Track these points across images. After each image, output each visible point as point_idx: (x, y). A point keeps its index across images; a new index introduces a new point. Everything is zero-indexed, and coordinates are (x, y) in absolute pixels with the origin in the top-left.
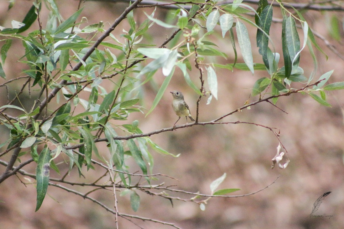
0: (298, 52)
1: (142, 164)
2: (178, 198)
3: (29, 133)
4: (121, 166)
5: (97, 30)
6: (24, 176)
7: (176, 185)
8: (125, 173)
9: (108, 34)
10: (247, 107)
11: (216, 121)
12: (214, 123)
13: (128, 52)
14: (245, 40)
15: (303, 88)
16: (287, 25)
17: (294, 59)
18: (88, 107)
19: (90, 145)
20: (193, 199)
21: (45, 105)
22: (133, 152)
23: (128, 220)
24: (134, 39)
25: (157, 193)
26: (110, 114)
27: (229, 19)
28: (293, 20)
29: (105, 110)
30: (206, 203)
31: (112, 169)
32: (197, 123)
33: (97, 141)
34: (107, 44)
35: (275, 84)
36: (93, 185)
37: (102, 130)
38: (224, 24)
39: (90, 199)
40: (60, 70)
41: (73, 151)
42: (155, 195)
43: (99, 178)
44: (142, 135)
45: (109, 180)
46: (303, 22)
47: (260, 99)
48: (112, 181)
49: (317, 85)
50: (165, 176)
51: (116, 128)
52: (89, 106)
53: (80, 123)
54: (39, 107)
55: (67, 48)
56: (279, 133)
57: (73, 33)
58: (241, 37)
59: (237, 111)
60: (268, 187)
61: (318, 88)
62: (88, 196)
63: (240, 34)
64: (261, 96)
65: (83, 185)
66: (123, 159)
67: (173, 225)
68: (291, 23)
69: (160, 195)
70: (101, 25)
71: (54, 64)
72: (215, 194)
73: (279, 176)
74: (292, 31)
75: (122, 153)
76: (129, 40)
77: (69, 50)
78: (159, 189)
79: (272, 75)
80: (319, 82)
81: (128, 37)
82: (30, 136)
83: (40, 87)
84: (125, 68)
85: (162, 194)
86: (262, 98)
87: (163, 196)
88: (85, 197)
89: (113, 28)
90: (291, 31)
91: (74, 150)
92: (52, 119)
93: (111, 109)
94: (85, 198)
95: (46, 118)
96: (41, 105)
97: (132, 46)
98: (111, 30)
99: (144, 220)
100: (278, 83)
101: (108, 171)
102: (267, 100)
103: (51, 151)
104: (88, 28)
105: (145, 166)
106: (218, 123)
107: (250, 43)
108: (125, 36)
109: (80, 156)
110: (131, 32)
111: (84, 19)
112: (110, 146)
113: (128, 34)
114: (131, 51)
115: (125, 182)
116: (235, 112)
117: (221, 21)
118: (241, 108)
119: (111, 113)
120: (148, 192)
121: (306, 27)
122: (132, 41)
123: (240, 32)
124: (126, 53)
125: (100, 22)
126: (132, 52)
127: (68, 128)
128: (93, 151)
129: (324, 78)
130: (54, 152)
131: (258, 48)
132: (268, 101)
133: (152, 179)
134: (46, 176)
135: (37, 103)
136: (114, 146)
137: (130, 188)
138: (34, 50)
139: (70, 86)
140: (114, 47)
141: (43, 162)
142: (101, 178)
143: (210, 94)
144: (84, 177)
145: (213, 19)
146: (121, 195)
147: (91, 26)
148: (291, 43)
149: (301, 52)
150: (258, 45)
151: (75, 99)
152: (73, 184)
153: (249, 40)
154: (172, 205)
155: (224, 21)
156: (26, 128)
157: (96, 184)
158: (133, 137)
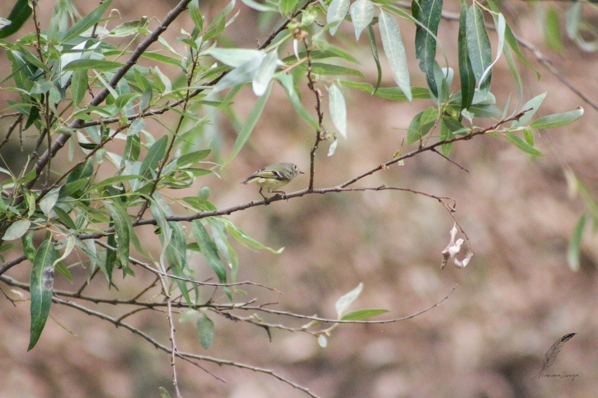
0: (488, 66)
1: (218, 266)
2: (281, 326)
3: (18, 212)
4: (182, 269)
5: (137, 31)
6: (12, 287)
7: (277, 303)
8: (188, 281)
9: (155, 38)
10: (397, 161)
11: (344, 187)
12: (342, 189)
13: (191, 69)
14: (395, 44)
15: (495, 125)
16: (467, 20)
17: (482, 78)
18: (121, 166)
19: (125, 233)
20: (305, 327)
21: (47, 161)
22: (202, 245)
23: (193, 363)
24: (201, 46)
25: (243, 316)
26: (160, 177)
27: (366, 8)
28: (479, 11)
29: (151, 169)
30: (328, 334)
31: (165, 273)
32: (311, 190)
33: (137, 224)
34: (154, 55)
35: (445, 121)
36: (133, 302)
37: (147, 205)
38: (357, 16)
39: (126, 327)
40: (72, 103)
41: (96, 242)
42: (239, 320)
43: (142, 290)
44: (216, 212)
45: (161, 292)
46: (496, 14)
47: (421, 147)
48: (165, 294)
49: (518, 120)
50: (257, 285)
51: (173, 203)
52: (123, 162)
53: (108, 194)
54: (36, 165)
55: (84, 68)
56: (454, 207)
57: (94, 36)
58: (389, 39)
59: (380, 168)
60: (436, 305)
61: (520, 126)
62: (123, 322)
63: (386, 34)
64: (423, 142)
65: (114, 302)
66: (185, 257)
67: (270, 373)
68: (475, 15)
69: (249, 321)
70: (143, 22)
71: (62, 91)
72: (345, 318)
73: (456, 286)
74: (477, 31)
75: (184, 246)
76: (193, 48)
77: (87, 70)
78: (246, 309)
79: (440, 106)
80: (521, 115)
81: (191, 42)
82: (21, 219)
83: (38, 131)
84: (185, 97)
85: (251, 319)
86: (423, 145)
87: (254, 321)
88: (117, 324)
89: (165, 27)
90: (475, 29)
91: (98, 240)
92: (58, 190)
93: (161, 169)
94: (119, 326)
95: (48, 187)
96: (40, 161)
97: (197, 58)
98: (160, 31)
99: (220, 364)
100: (451, 119)
101: (158, 278)
102: (432, 148)
103: (56, 241)
104: (121, 27)
105: (223, 270)
106: (348, 189)
107: (404, 50)
108: (185, 41)
109: (109, 251)
110: (195, 34)
111: (115, 13)
112: (160, 233)
113: (191, 37)
114: (196, 67)
115: (188, 298)
116: (377, 170)
117: (352, 12)
118: (388, 162)
119: (162, 175)
120: (228, 316)
121: (501, 23)
122: (198, 50)
123: (387, 30)
124: (187, 71)
125: (142, 19)
126: (198, 68)
127: (86, 204)
128: (131, 244)
129: (530, 108)
130: (61, 244)
131: (419, 60)
132: (434, 150)
133: (236, 293)
134: (47, 289)
135: (32, 159)
136: (167, 232)
137: (197, 307)
138: (27, 66)
139: (90, 128)
140: (167, 61)
141: (43, 264)
142: (146, 290)
143: (333, 138)
144: (117, 289)
145: (338, 9)
146: (180, 320)
147: (126, 25)
148: (477, 51)
149: (494, 66)
150: (419, 55)
151: (99, 152)
152: (97, 301)
153: (401, 44)
154: (270, 337)
155: (358, 11)
156: (13, 204)
157: (138, 301)
158: (199, 217)
